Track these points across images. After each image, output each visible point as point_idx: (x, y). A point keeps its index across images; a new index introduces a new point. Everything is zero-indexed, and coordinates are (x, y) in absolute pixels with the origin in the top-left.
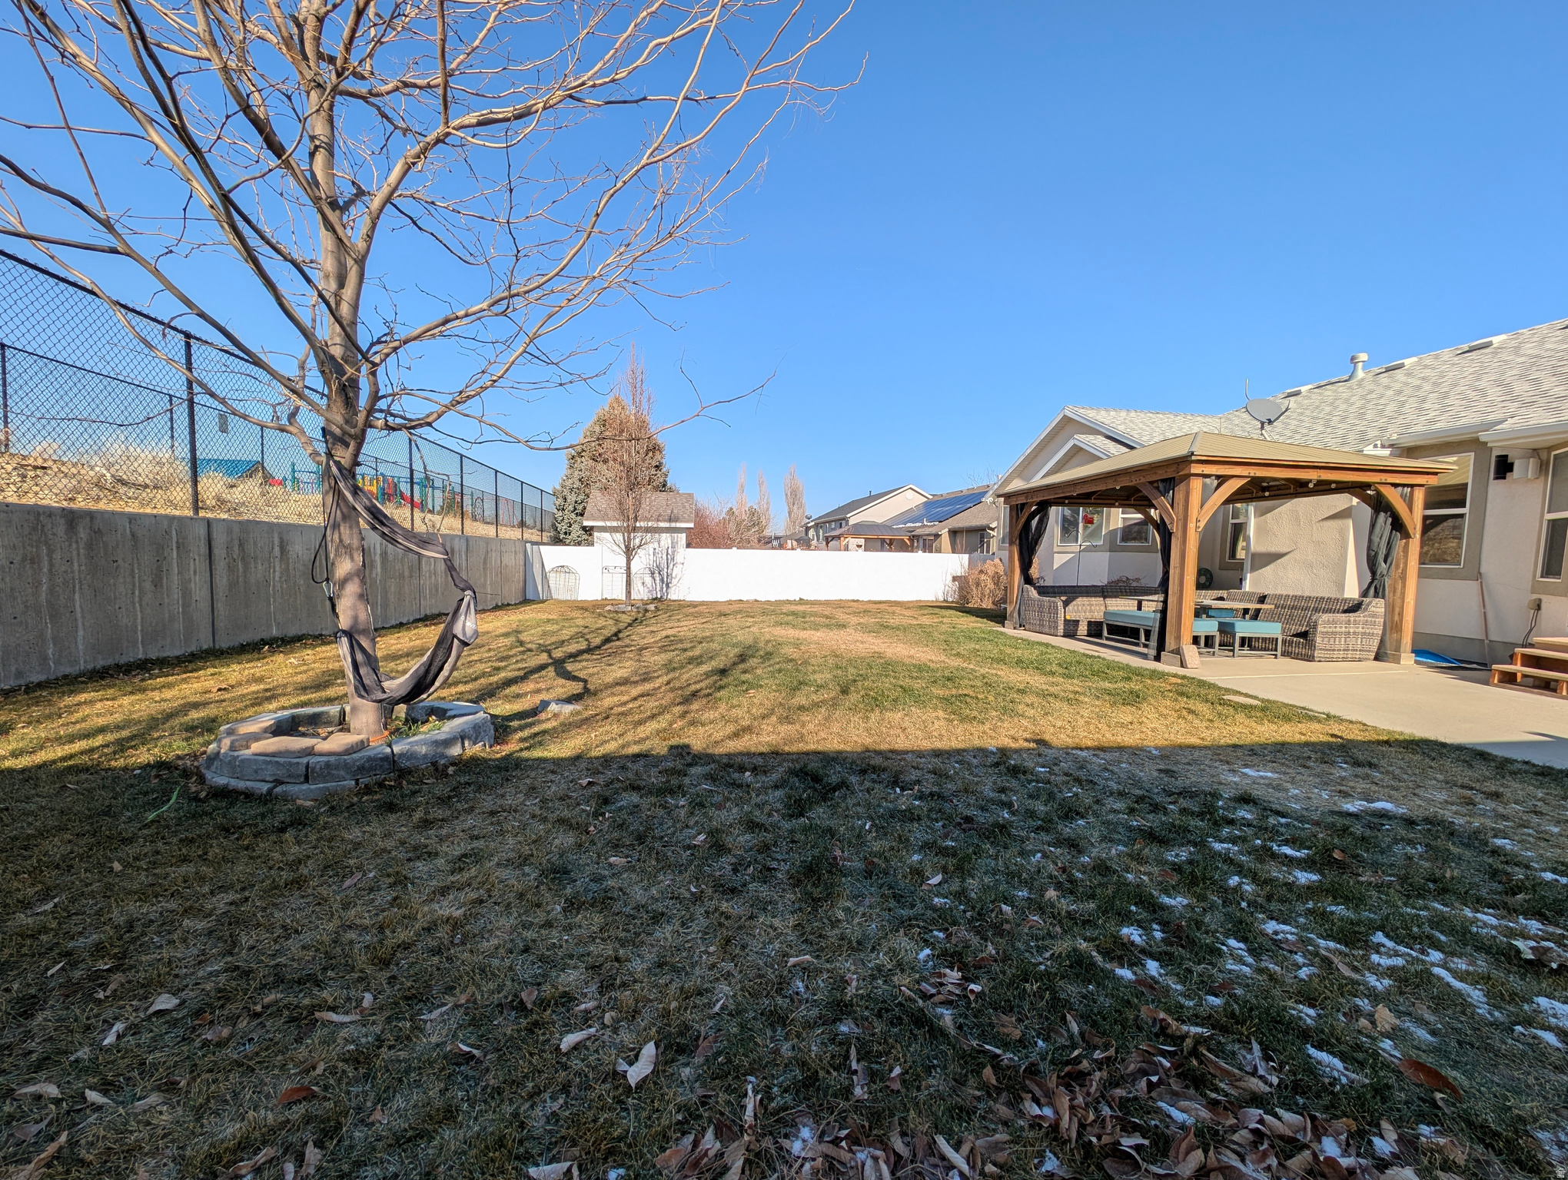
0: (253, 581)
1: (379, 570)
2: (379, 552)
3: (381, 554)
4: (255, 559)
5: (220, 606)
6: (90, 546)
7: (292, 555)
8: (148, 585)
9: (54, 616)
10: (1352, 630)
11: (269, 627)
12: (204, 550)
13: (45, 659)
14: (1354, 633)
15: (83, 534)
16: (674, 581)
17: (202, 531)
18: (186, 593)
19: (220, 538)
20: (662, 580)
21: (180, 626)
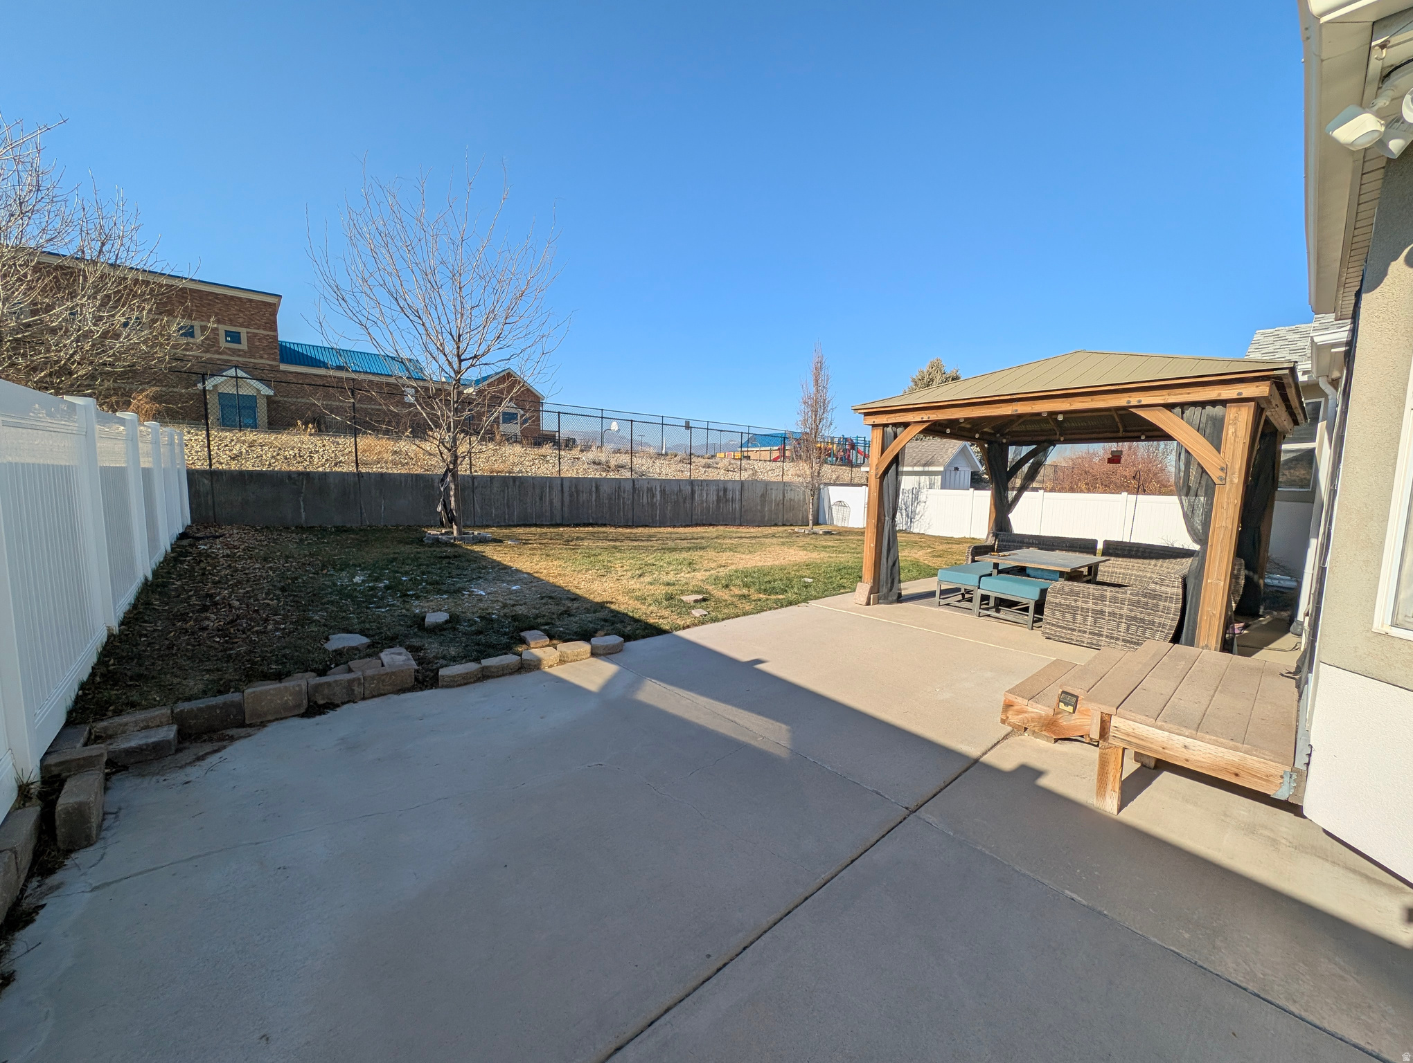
0: (581, 500)
1: (659, 498)
2: (659, 489)
3: (661, 491)
4: (583, 492)
5: (566, 509)
6: (519, 487)
7: (602, 491)
8: (538, 499)
9: (509, 507)
10: (1107, 610)
11: (588, 519)
12: (560, 488)
13: (505, 519)
14: (1112, 614)
15: (517, 483)
16: (917, 517)
17: (559, 482)
18: (551, 503)
19: (566, 485)
20: (908, 516)
21: (548, 514)
